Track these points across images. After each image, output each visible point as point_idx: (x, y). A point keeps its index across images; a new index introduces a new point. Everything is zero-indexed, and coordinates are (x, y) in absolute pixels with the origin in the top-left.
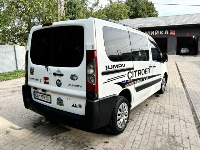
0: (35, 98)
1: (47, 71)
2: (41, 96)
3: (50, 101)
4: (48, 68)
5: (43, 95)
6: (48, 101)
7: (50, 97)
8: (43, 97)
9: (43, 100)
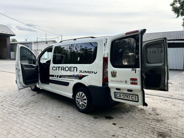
0: (115, 98)
1: (135, 72)
2: (124, 96)
3: (137, 100)
4: (135, 70)
5: (128, 95)
6: (134, 100)
7: (137, 96)
8: (127, 97)
9: (128, 99)
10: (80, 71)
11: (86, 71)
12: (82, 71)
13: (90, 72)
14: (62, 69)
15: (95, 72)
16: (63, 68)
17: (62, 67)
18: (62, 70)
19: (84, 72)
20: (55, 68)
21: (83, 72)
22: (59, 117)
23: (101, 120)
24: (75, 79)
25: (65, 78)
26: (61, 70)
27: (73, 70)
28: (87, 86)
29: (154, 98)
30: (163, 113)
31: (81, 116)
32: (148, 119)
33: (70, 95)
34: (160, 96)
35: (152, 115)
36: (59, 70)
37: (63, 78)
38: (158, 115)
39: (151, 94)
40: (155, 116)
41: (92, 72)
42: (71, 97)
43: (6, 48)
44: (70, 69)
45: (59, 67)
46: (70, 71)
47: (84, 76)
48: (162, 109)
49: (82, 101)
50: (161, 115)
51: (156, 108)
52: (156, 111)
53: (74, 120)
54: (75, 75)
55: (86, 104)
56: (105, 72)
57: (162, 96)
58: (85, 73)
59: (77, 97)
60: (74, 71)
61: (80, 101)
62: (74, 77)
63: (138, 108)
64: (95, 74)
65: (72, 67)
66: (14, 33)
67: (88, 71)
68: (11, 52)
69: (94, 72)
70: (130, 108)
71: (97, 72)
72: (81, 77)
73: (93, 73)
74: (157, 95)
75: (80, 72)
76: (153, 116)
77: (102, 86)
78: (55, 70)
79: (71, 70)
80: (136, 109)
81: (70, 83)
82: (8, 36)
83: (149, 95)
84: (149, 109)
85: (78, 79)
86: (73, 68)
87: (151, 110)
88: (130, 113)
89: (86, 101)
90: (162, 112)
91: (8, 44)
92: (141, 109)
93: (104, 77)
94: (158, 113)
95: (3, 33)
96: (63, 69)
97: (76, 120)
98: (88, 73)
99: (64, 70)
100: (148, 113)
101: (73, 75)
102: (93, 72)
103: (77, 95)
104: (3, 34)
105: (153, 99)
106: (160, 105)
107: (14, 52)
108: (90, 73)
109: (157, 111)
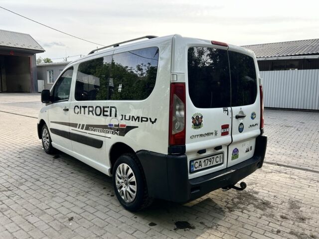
10: (122, 115)
11: (133, 117)
12: (125, 116)
13: (142, 118)
14: (89, 111)
15: (153, 120)
16: (91, 109)
17: (89, 107)
18: (91, 113)
19: (129, 119)
20: (78, 108)
21: (127, 118)
22: (71, 219)
23: (163, 232)
24: (112, 133)
25: (95, 131)
26: (89, 114)
27: (108, 113)
28: (135, 151)
29: (293, 174)
30: (315, 216)
31: (120, 219)
32: (279, 232)
33: (104, 167)
34: (307, 170)
35: (288, 221)
36: (84, 113)
37: (92, 130)
38: (303, 219)
39: (286, 164)
40: (296, 223)
41: (145, 119)
42: (107, 173)
43: (30, 73)
44: (104, 111)
45: (85, 107)
46: (104, 115)
47: (130, 128)
48: (314, 205)
49: (127, 184)
50: (312, 222)
51: (298, 202)
52: (299, 208)
53: (102, 228)
54: (112, 125)
55: (135, 194)
56: (174, 119)
57: (311, 169)
58: (132, 120)
59: (118, 172)
60: (111, 116)
61: (124, 184)
62: (111, 129)
63: (255, 199)
64: (153, 123)
65: (108, 107)
66: (42, 48)
67: (138, 117)
68: (39, 81)
69: (150, 119)
70: (238, 198)
71: (156, 119)
72: (124, 130)
73: (147, 121)
74: (301, 167)
75: (122, 119)
76: (292, 223)
77: (167, 154)
78: (78, 113)
79: (105, 113)
80: (251, 201)
81: (104, 143)
82: (33, 52)
83: (282, 167)
84: (281, 204)
85: (117, 134)
86: (109, 110)
87: (287, 205)
88: (237, 212)
89: (134, 188)
90: (313, 213)
91: (33, 66)
92: (264, 203)
93: (173, 133)
94: (304, 215)
95: (23, 47)
96: (92, 111)
97: (107, 228)
98: (139, 121)
99: (93, 114)
100: (279, 214)
101: (110, 125)
102: (147, 119)
103: (118, 169)
104: (24, 49)
105: (292, 177)
106: (307, 192)
107: (43, 81)
108: (142, 121)
109: (301, 209)
